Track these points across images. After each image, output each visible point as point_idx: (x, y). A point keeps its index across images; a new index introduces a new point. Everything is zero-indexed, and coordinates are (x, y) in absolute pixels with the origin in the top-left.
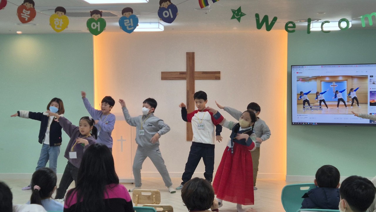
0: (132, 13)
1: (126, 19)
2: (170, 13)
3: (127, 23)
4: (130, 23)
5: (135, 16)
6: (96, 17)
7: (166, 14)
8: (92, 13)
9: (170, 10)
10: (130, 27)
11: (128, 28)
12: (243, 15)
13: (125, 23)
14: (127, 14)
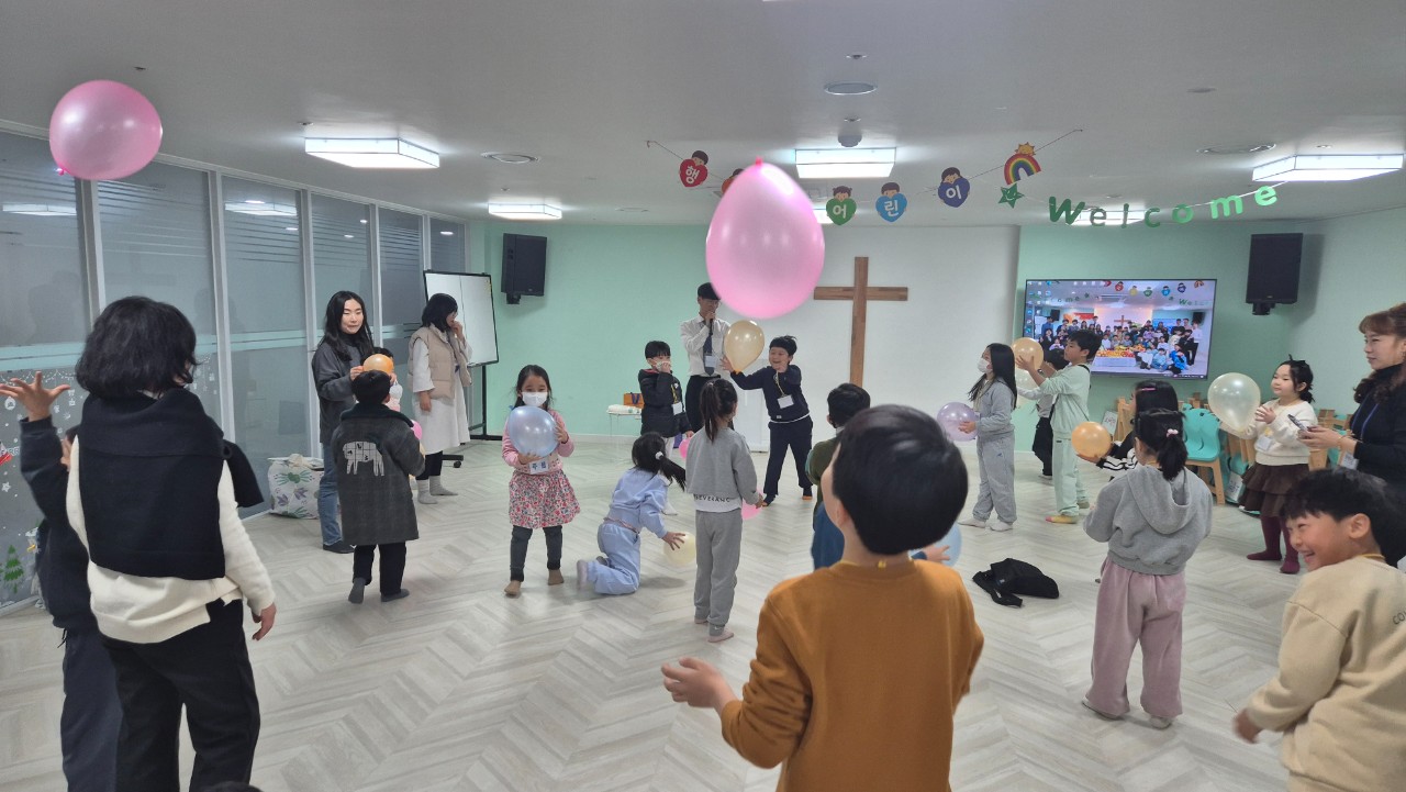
0: (898, 190)
1: (886, 199)
2: (956, 192)
3: (888, 206)
4: (893, 206)
5: (902, 196)
6: (841, 196)
7: (951, 193)
8: (837, 191)
9: (957, 187)
10: (893, 212)
11: (890, 214)
12: (1019, 196)
13: (886, 207)
14: (891, 193)
